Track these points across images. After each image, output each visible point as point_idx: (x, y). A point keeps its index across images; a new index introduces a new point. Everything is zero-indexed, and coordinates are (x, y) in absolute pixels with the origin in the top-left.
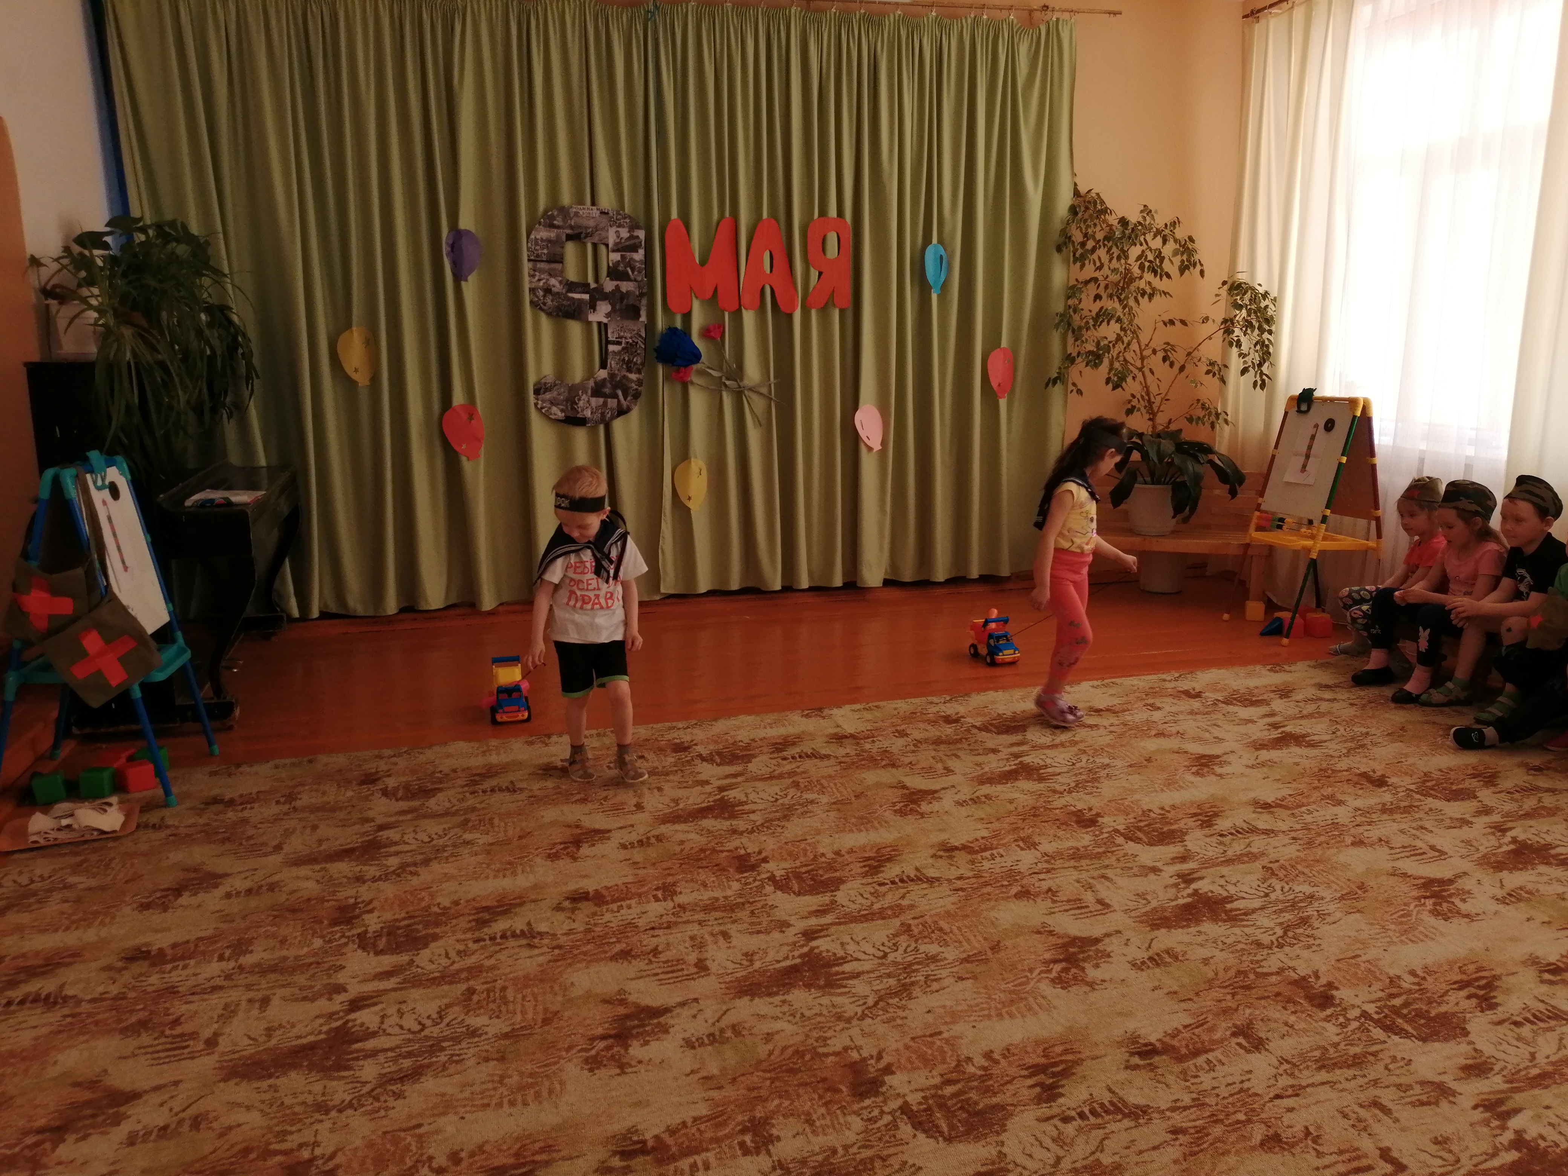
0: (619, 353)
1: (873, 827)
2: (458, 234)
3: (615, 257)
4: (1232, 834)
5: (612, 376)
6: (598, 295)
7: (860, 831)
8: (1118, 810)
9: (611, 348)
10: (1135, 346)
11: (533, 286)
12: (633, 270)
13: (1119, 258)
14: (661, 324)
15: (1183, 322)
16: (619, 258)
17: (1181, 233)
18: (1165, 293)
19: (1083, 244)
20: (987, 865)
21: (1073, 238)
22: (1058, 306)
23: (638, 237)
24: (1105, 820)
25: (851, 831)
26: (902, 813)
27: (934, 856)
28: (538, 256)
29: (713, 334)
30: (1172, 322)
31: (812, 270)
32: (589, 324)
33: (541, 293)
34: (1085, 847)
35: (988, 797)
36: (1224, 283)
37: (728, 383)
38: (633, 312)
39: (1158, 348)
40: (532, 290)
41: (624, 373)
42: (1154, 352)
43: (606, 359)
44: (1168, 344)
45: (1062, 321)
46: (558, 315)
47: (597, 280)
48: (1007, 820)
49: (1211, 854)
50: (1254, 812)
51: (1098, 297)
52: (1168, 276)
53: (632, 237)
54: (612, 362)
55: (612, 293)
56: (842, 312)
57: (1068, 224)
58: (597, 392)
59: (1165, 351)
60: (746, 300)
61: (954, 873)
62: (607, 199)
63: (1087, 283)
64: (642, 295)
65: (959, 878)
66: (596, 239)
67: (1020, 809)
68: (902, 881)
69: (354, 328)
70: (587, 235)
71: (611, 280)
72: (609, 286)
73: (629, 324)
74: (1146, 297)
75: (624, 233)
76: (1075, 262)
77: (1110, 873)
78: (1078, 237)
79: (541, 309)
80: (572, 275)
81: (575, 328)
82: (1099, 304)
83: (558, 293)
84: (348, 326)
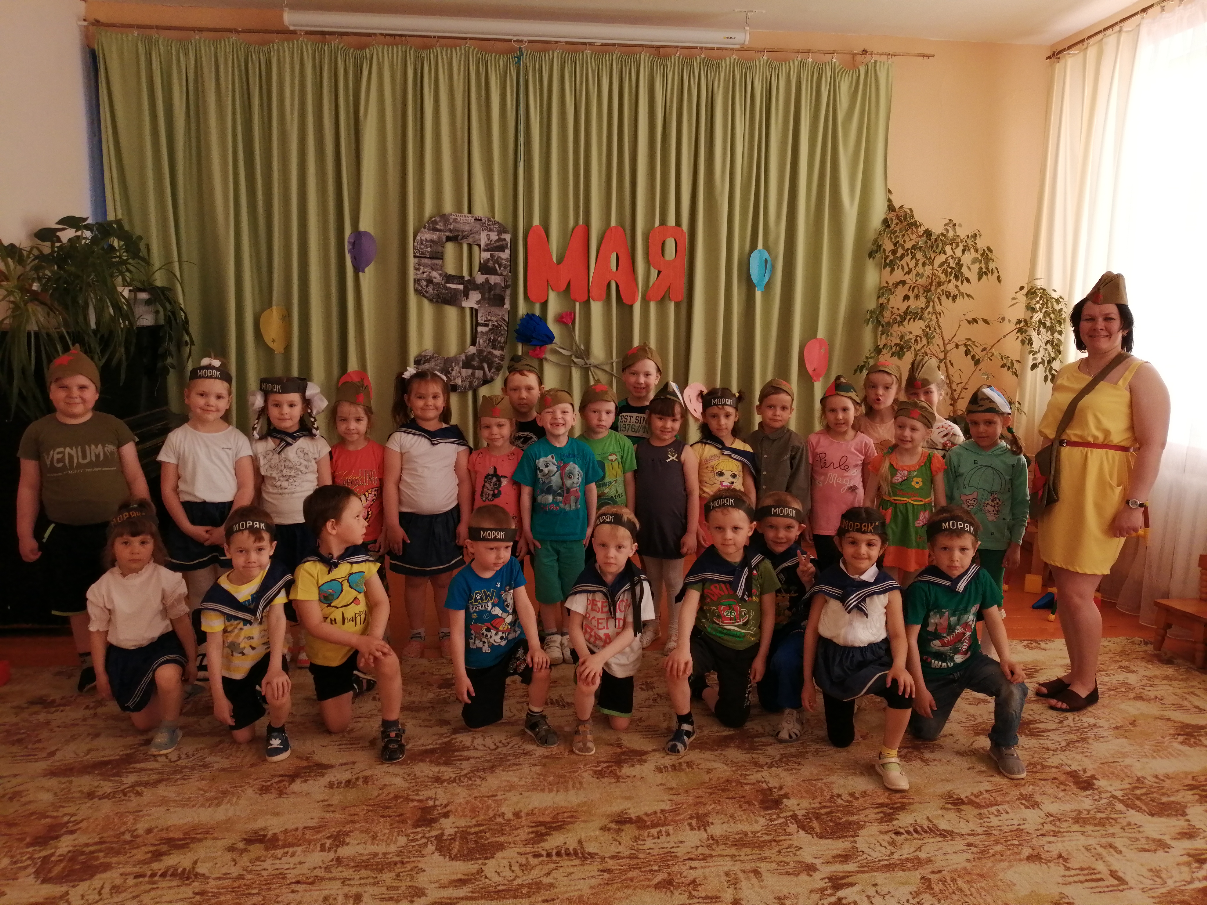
0: (486, 333)
2: (358, 235)
3: (486, 255)
4: (908, 832)
5: (480, 352)
6: (470, 286)
7: (550, 791)
8: (808, 791)
9: (480, 329)
10: (937, 340)
11: (418, 277)
12: (500, 267)
13: (924, 264)
14: (522, 310)
15: (986, 321)
16: (489, 257)
17: (981, 244)
18: (968, 296)
19: (894, 252)
20: (649, 843)
21: (884, 247)
23: (505, 240)
24: (790, 803)
25: (543, 790)
27: (604, 828)
28: (422, 253)
29: (564, 320)
30: (975, 321)
31: (652, 269)
32: (463, 309)
33: (424, 283)
34: (754, 833)
35: (689, 764)
36: (1022, 288)
37: (576, 360)
38: (499, 301)
39: (960, 343)
40: (417, 281)
41: (490, 349)
42: (957, 346)
43: (476, 338)
44: (969, 339)
46: (437, 302)
47: (471, 274)
48: (694, 793)
49: (875, 855)
51: (906, 298)
52: (968, 281)
53: (500, 240)
54: (480, 340)
55: (482, 284)
56: (678, 305)
57: (880, 234)
58: (467, 364)
59: (966, 345)
60: (594, 292)
61: (614, 849)
62: (480, 209)
63: (896, 285)
64: (506, 287)
65: (613, 857)
66: (470, 241)
67: (713, 782)
68: (558, 854)
69: (274, 308)
70: (464, 237)
71: (482, 274)
72: (480, 278)
73: (495, 310)
74: (951, 299)
75: (494, 236)
76: (884, 268)
77: (763, 867)
78: (888, 246)
79: (424, 296)
80: (450, 269)
81: (451, 312)
82: (906, 304)
83: (438, 284)
84: (270, 305)
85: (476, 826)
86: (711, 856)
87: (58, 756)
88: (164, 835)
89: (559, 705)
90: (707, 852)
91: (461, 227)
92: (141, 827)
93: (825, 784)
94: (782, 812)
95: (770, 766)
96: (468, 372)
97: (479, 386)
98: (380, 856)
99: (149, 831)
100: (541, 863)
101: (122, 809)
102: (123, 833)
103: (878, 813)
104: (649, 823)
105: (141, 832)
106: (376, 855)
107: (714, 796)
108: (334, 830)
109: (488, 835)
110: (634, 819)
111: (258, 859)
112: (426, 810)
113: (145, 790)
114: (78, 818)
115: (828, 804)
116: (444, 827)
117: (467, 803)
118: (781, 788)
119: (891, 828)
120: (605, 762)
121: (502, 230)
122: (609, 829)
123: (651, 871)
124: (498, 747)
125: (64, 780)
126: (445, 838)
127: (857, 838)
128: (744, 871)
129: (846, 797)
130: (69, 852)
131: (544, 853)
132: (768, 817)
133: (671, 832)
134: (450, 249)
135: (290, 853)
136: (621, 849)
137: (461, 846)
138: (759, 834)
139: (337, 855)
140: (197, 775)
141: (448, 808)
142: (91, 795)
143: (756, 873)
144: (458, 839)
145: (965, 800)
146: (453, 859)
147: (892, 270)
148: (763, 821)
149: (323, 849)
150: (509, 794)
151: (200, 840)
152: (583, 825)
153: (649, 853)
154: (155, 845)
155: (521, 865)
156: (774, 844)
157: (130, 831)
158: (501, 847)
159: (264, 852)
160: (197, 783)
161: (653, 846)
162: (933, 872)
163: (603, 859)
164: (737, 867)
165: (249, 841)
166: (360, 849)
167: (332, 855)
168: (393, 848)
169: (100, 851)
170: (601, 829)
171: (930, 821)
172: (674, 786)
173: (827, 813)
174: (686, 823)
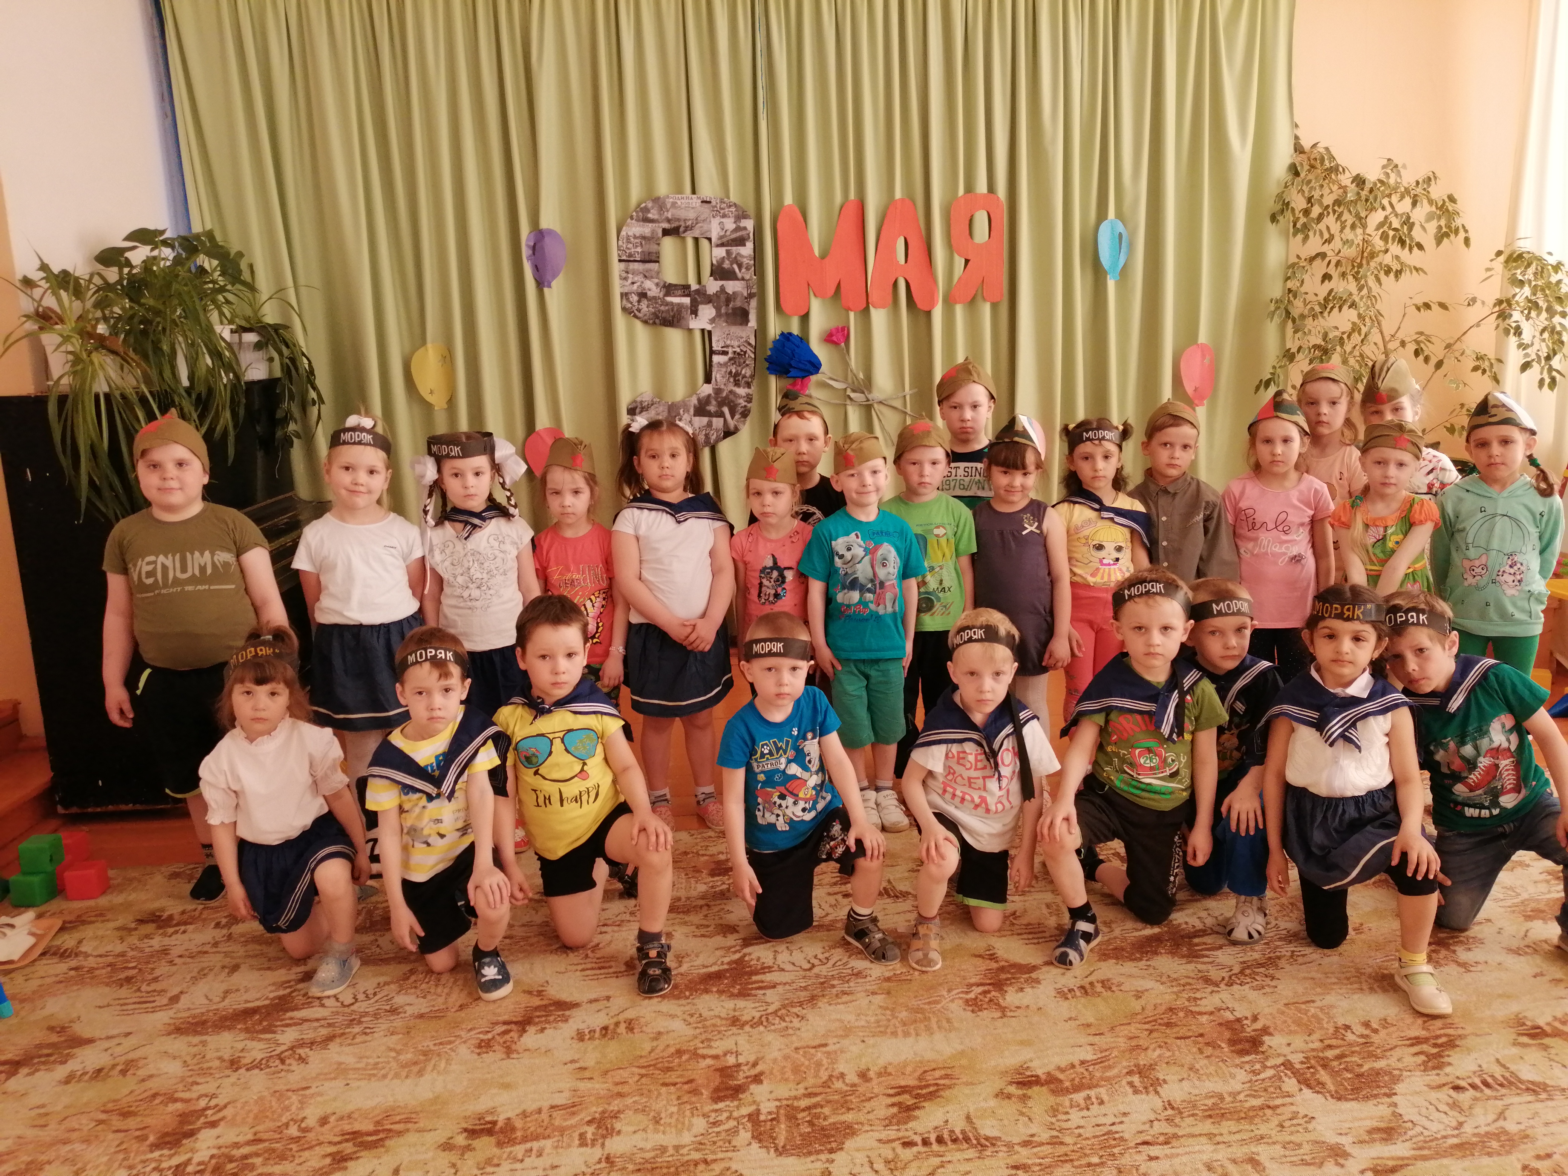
0: (725, 364)
1: (928, 1029)
2: (540, 235)
4: (1474, 1086)
5: (718, 391)
7: (906, 1034)
9: (716, 359)
10: (1375, 337)
11: (626, 290)
12: (740, 266)
13: (1353, 227)
14: (774, 329)
15: (1443, 306)
16: (724, 254)
17: (1437, 192)
18: (1417, 269)
20: (1075, 1118)
21: (1292, 205)
22: (1276, 290)
23: (745, 228)
25: (894, 1034)
26: (974, 1005)
27: (1001, 1095)
28: (630, 255)
30: (1427, 306)
31: (956, 257)
32: (690, 331)
34: (1234, 1094)
35: (1106, 984)
36: (1499, 253)
37: (853, 395)
39: (1407, 340)
40: (625, 296)
41: (731, 387)
42: (1403, 344)
45: (1277, 308)
47: (699, 282)
48: (1125, 1031)
49: (1434, 1127)
50: (1515, 1044)
52: (1420, 247)
53: (738, 229)
54: (718, 375)
55: (716, 295)
56: (995, 306)
57: (1286, 187)
59: (1417, 342)
60: (874, 297)
61: (1023, 1130)
62: (708, 187)
64: (751, 296)
65: (1026, 1144)
66: (696, 233)
67: (1149, 1012)
69: (429, 345)
70: (687, 229)
73: (736, 330)
74: (1392, 275)
75: (730, 224)
76: (1295, 235)
78: (1299, 203)
79: (635, 316)
80: (671, 276)
81: (674, 337)
82: (1328, 286)
83: (654, 298)
84: (424, 342)
85: (805, 1096)
86: (1176, 1136)
87: (184, 1001)
88: (348, 1128)
89: (889, 896)
90: (1170, 1130)
91: (682, 214)
92: (312, 1115)
93: (1321, 1009)
94: (1267, 1058)
95: (1230, 984)
96: (701, 421)
97: (718, 440)
98: (671, 1151)
99: (324, 1121)
100: (916, 1157)
101: (281, 1086)
102: (287, 1125)
103: (1416, 1054)
104: (1067, 1084)
105: (311, 1122)
106: (663, 1149)
107: (1155, 1035)
108: (595, 1110)
109: (826, 1111)
110: (1043, 1077)
111: (489, 1162)
112: (725, 1072)
113: (311, 1053)
114: (220, 1101)
115: (1334, 1042)
116: (758, 1099)
117: (786, 1058)
118: (1255, 1018)
119: (1444, 1080)
120: (978, 985)
121: (742, 215)
122: (1009, 1097)
123: (1089, 1165)
124: (813, 966)
125: (196, 1039)
126: (762, 1118)
127: (1395, 1099)
128: (1234, 1161)
129: (1360, 1030)
130: (212, 1157)
131: (918, 1139)
132: (1247, 1067)
133: (1105, 1098)
134: (668, 245)
135: (535, 1149)
136: (1034, 1129)
137: (789, 1130)
138: (1241, 1097)
139: (606, 1152)
140: (384, 1027)
141: (759, 1069)
142: (234, 1064)
143: (1254, 1162)
144: (782, 1119)
145: (1548, 1029)
146: (781, 1154)
147: (1306, 238)
148: (1242, 1075)
149: (583, 1143)
150: (845, 1042)
151: (399, 1133)
152: (967, 1090)
153: (1080, 1135)
154: (335, 1144)
155: (887, 1162)
156: (1269, 1112)
157: (296, 1122)
158: (849, 1130)
159: (496, 1151)
160: (385, 1039)
161: (1082, 1122)
162: (1538, 1157)
163: (1010, 1146)
164: (1222, 1155)
165: (472, 1133)
166: (638, 1140)
167: (596, 1153)
168: (687, 1138)
169: (257, 1155)
170: (997, 1096)
171: (1503, 1066)
172: (1091, 1020)
173: (1339, 1057)
174: (1124, 1082)
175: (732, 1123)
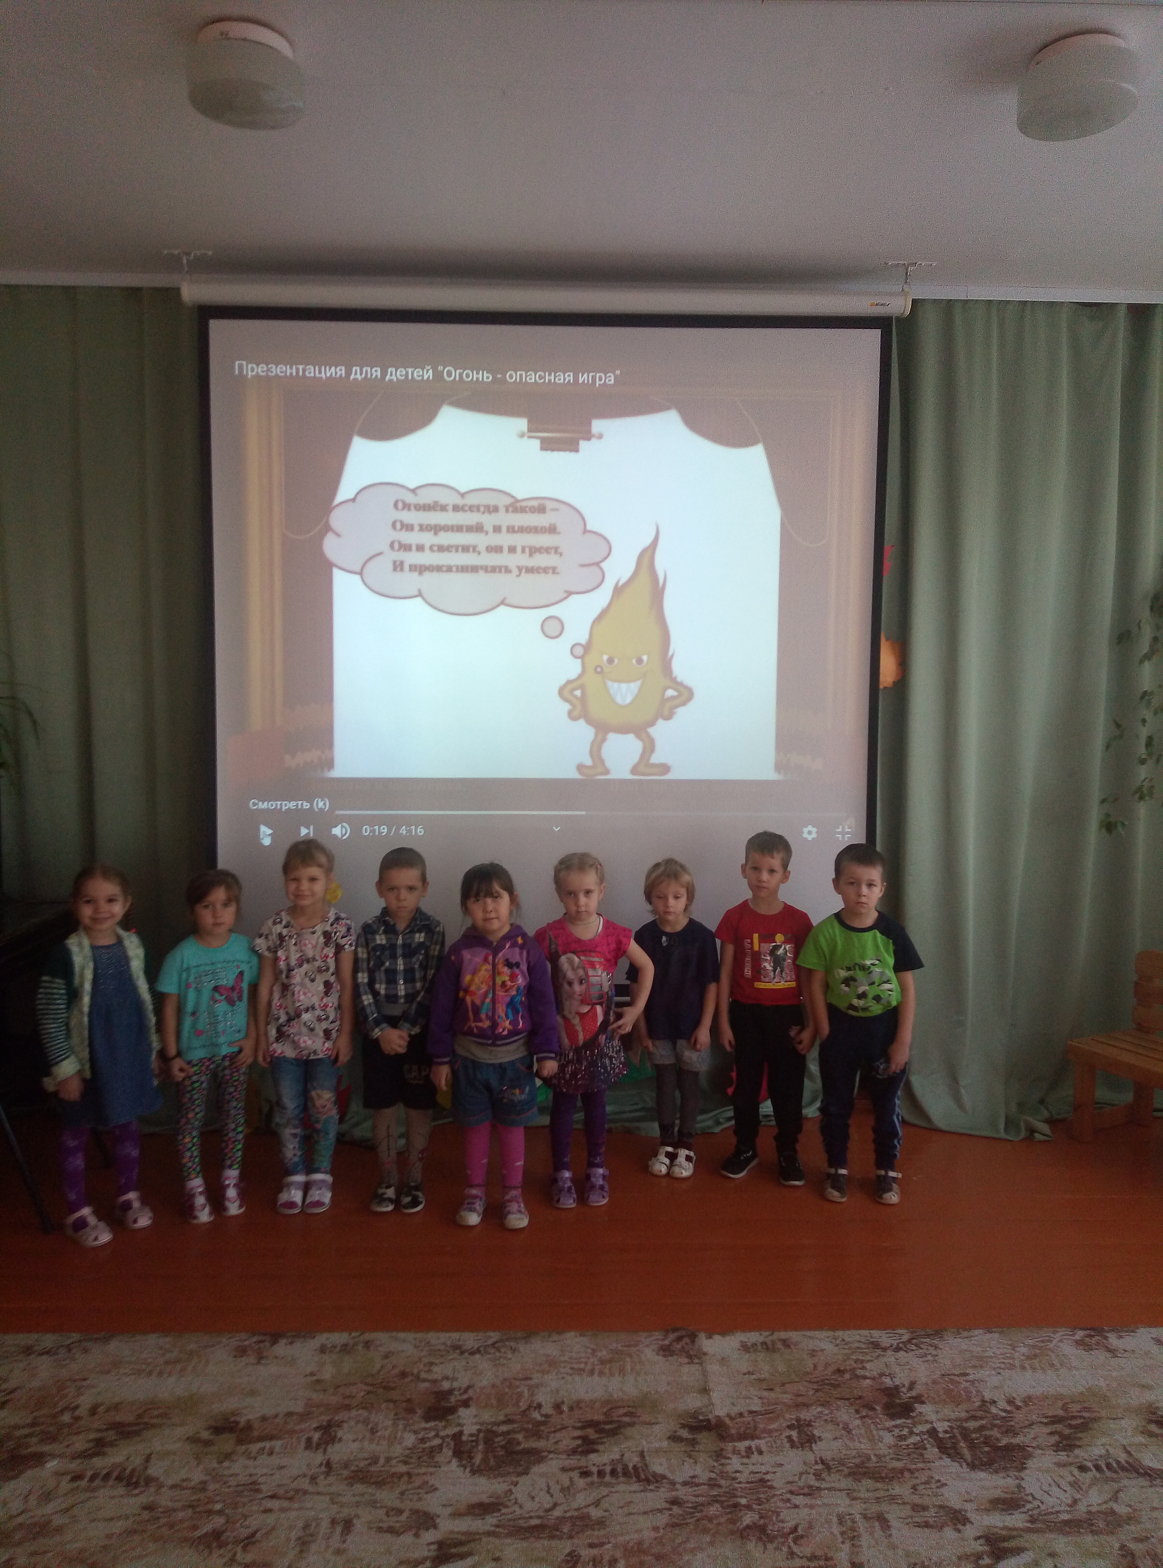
175: (437, 1442)
